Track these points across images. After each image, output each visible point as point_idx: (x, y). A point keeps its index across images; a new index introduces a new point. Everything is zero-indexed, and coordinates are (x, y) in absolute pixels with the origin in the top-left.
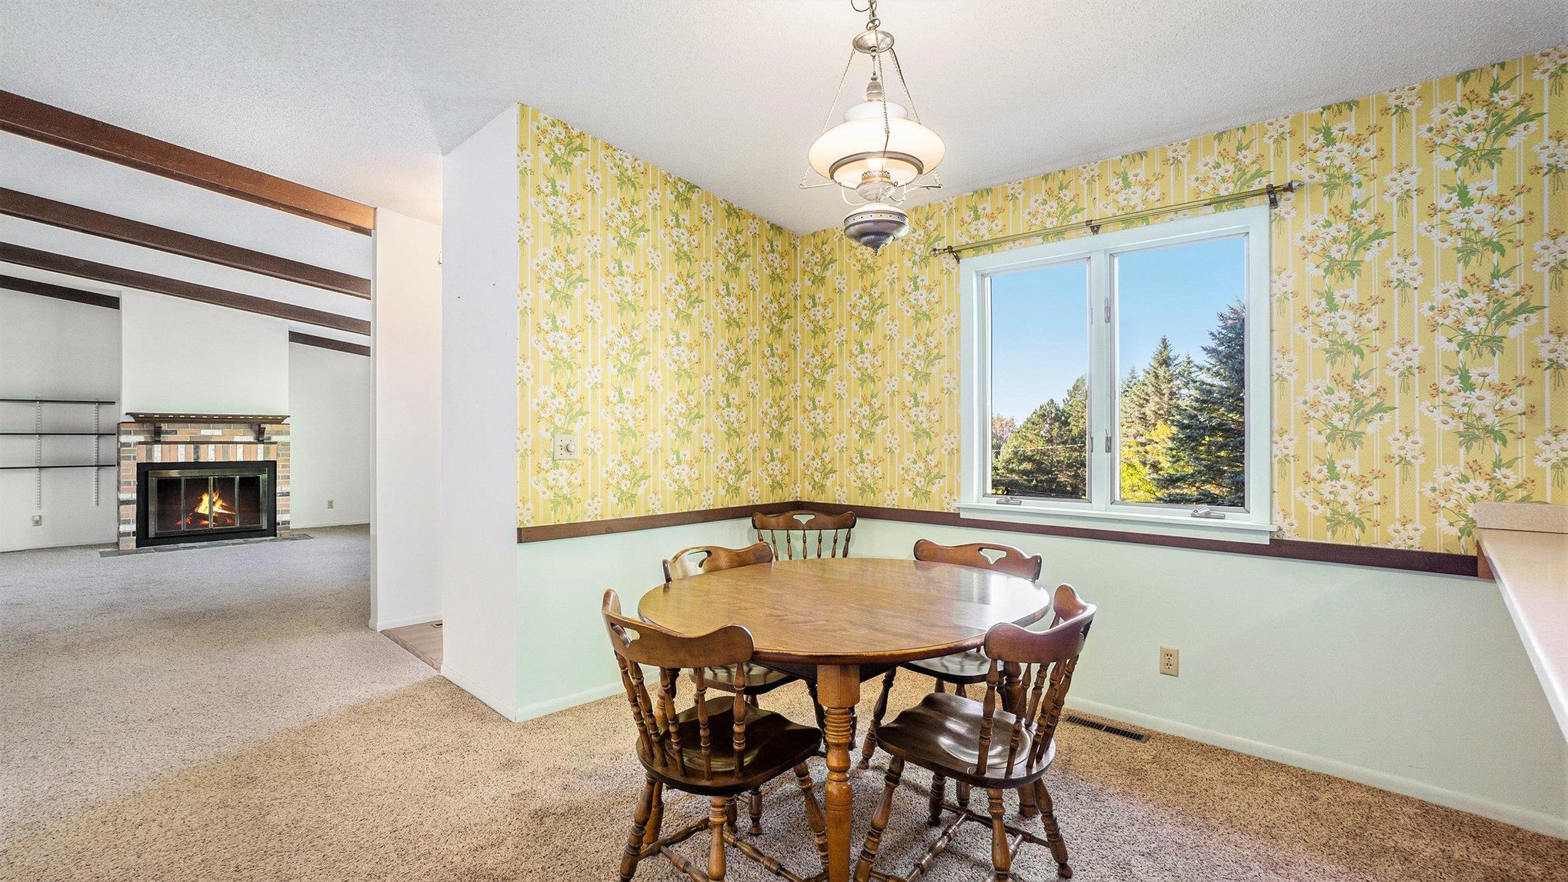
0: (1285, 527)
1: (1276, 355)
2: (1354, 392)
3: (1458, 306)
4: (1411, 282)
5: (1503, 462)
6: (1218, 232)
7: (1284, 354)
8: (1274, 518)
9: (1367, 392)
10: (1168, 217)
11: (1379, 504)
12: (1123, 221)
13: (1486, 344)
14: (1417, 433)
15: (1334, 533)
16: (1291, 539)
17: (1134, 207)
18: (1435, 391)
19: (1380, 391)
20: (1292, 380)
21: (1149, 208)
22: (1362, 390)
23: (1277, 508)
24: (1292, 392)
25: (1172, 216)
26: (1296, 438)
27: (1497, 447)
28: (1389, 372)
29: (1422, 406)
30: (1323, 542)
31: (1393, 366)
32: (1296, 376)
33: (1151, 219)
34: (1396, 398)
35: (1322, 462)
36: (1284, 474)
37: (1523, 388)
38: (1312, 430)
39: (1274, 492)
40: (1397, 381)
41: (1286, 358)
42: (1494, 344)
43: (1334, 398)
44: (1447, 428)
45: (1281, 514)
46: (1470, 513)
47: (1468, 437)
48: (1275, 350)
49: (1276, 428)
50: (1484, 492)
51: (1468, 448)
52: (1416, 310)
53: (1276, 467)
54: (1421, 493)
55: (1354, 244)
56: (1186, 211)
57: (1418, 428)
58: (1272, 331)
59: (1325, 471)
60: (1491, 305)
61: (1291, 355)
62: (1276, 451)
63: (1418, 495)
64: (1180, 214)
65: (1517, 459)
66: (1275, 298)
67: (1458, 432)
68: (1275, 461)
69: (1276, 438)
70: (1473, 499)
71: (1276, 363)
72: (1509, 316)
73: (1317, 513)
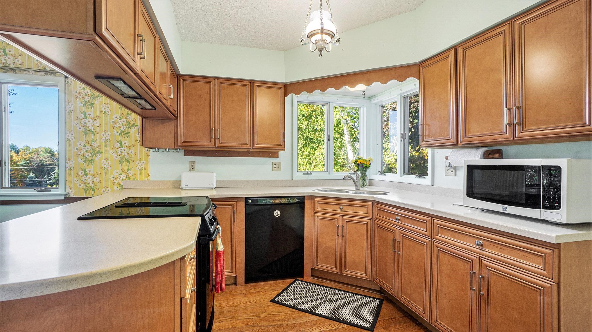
0: (70, 192)
1: (67, 132)
2: (92, 146)
3: (119, 122)
4: (108, 113)
5: (129, 169)
6: (46, 83)
7: (70, 132)
8: (67, 190)
9: (95, 146)
10: (25, 72)
11: (99, 183)
12: (4, 69)
13: (126, 134)
14: (109, 160)
15: (86, 193)
16: (72, 197)
17: (9, 65)
18: (114, 147)
19: (99, 146)
20: (73, 141)
21: (17, 66)
22: (94, 146)
23: (67, 186)
24: (73, 145)
25: (27, 72)
26: (74, 161)
27: (128, 164)
28: (102, 140)
29: (110, 152)
30: (83, 197)
31: (103, 139)
32: (74, 140)
33: (17, 71)
34: (103, 149)
35: (82, 170)
36: (70, 174)
37: (134, 147)
38: (79, 158)
39: (66, 180)
40: (104, 143)
41: (71, 133)
42: (127, 134)
43: (86, 148)
44: (117, 159)
45: (69, 188)
46: (122, 184)
47: (122, 162)
48: (67, 131)
49: (67, 158)
50: (125, 178)
51: (121, 165)
52: (109, 122)
53: (67, 172)
54: (110, 179)
55: (92, 97)
56: (33, 72)
57: (109, 159)
58: (66, 123)
59: (83, 173)
60: (127, 123)
61: (72, 132)
62: (67, 166)
63: (109, 179)
64: (30, 72)
65: (132, 168)
66: (67, 111)
67: (119, 160)
68: (67, 169)
69: (67, 161)
70: (123, 180)
71: (67, 135)
72: (131, 127)
73: (81, 187)
